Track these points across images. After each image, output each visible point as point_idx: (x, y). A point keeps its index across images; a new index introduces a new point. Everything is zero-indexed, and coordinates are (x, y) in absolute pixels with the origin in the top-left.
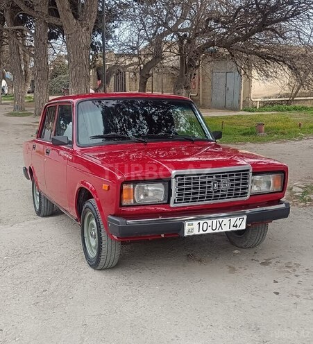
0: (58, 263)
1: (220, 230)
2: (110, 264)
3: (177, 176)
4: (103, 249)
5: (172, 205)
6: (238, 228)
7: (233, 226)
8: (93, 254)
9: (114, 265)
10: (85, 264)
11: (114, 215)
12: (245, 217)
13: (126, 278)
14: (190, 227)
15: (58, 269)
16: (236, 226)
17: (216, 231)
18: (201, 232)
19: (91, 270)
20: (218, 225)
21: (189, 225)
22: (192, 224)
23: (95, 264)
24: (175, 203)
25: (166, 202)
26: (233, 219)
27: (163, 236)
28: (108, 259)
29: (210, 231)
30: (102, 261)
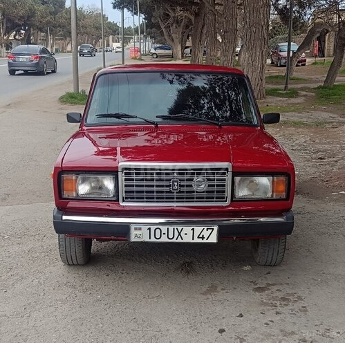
1: (179, 240)
5: (121, 203)
6: (205, 241)
7: (198, 237)
12: (216, 228)
14: (138, 232)
16: (203, 238)
17: (174, 240)
18: (153, 240)
20: (176, 234)
21: (136, 229)
22: (140, 229)
24: (124, 201)
26: (198, 229)
29: (164, 239)
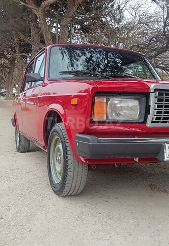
0: (23, 188)
2: (75, 191)
3: (156, 90)
4: (69, 173)
5: (149, 124)
8: (57, 180)
9: (79, 192)
10: (49, 190)
11: (83, 133)
13: (93, 207)
15: (22, 194)
19: (55, 196)
23: (60, 190)
24: (152, 122)
25: (141, 121)
27: (137, 160)
28: (74, 185)
30: (67, 187)
